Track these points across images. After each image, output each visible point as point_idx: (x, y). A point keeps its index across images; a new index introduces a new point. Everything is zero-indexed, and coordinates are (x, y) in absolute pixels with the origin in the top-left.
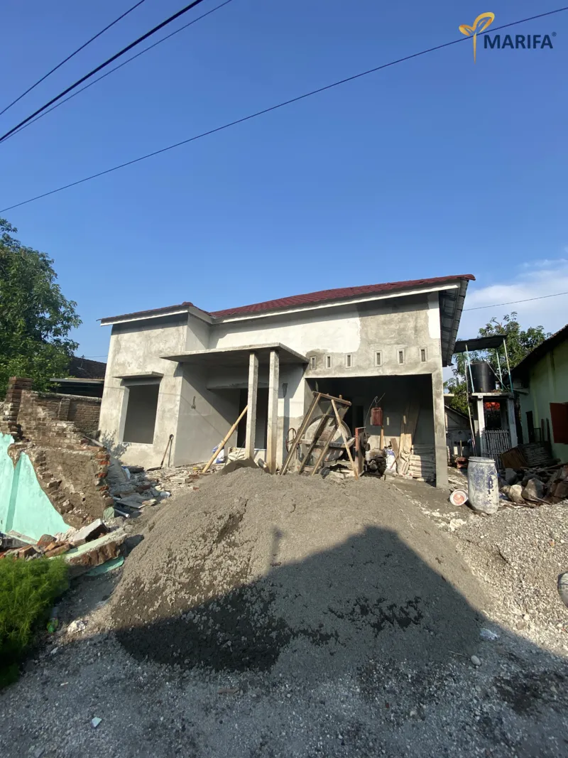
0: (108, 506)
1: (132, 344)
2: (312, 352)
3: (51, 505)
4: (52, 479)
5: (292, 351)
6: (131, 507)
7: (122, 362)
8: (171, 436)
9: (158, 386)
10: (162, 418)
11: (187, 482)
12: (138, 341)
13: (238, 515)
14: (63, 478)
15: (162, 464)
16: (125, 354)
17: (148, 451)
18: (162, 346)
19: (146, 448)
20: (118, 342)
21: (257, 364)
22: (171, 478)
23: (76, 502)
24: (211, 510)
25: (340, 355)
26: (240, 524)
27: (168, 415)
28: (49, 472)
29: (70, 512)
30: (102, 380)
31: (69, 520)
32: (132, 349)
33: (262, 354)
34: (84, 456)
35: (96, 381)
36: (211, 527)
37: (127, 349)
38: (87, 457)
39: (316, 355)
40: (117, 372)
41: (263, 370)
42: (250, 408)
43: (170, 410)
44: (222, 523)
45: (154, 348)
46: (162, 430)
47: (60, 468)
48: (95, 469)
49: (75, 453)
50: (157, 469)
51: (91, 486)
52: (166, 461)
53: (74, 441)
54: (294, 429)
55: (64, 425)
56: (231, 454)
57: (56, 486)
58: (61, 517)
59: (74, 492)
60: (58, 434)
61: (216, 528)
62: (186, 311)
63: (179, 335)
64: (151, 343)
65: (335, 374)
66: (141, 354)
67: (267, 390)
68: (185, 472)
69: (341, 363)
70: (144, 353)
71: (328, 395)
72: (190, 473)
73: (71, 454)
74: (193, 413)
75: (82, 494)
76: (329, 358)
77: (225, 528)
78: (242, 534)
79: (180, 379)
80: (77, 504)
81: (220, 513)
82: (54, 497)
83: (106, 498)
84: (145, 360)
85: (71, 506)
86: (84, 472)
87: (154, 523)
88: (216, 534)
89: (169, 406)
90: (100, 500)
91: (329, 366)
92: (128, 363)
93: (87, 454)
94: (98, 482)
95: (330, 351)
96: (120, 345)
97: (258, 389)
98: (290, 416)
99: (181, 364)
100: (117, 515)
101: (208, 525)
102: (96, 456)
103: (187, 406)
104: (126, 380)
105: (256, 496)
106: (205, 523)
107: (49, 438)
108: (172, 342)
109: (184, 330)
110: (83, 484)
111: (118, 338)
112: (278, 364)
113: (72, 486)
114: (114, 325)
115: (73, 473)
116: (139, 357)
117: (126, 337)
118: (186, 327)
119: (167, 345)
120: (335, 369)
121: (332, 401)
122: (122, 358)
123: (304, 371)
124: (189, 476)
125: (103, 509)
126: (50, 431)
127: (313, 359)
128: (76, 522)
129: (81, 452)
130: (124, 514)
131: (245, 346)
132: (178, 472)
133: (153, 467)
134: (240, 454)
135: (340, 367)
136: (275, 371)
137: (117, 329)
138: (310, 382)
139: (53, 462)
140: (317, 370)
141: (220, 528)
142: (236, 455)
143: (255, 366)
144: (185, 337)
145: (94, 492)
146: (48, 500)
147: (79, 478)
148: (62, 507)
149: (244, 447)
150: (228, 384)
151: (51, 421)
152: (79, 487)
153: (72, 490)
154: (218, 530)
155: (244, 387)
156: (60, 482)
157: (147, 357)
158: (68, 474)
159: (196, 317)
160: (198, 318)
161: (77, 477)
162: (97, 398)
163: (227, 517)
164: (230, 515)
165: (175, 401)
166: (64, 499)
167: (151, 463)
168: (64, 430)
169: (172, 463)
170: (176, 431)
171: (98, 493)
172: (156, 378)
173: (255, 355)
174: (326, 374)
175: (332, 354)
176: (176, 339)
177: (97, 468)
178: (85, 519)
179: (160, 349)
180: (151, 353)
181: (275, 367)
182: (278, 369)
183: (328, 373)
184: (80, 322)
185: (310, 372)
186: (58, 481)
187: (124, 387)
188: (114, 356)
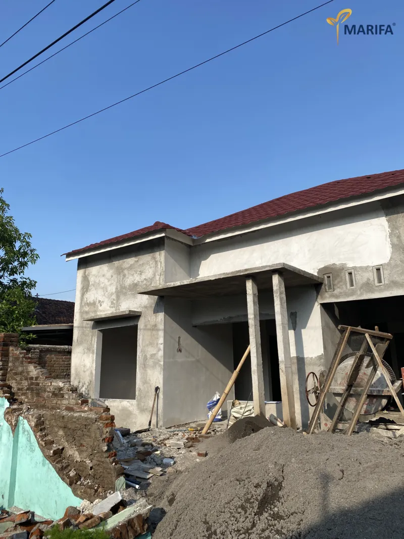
0: (118, 476)
1: (102, 279)
2: (326, 268)
3: (57, 475)
4: (54, 445)
5: (300, 270)
6: (137, 477)
7: (92, 302)
8: (157, 389)
9: (135, 328)
10: (145, 366)
11: (186, 446)
12: (109, 274)
13: (276, 484)
14: (66, 444)
15: (150, 425)
16: (94, 292)
17: (131, 409)
18: (137, 278)
19: (128, 404)
20: (85, 278)
21: (256, 292)
22: (166, 442)
23: (83, 471)
24: (244, 477)
25: (365, 269)
26: (281, 493)
27: (151, 362)
28: (49, 438)
29: (79, 483)
30: (70, 324)
31: (79, 492)
32: (102, 285)
33: (262, 278)
34: (87, 419)
35: (63, 326)
36: (249, 496)
37: (97, 285)
38: (91, 419)
39: (331, 273)
40: (87, 313)
41: (265, 297)
42: (253, 349)
43: (153, 356)
44: (260, 492)
45: (129, 281)
46: (145, 382)
47: (61, 433)
48: (102, 433)
49: (76, 415)
50: (145, 431)
51: (98, 452)
52: (154, 422)
53: (73, 402)
54: (314, 373)
55: (61, 384)
56: (235, 409)
57: (59, 453)
58: (69, 490)
59: (79, 460)
60: (54, 395)
61: (254, 497)
62: (163, 235)
63: (156, 262)
64: (124, 276)
65: (361, 294)
66: (114, 290)
67: (273, 322)
68: (180, 434)
69: (369, 279)
70: (117, 288)
71: (359, 328)
72: (186, 437)
73: (72, 417)
74: (180, 358)
75: (88, 462)
76: (350, 274)
77: (264, 498)
78: (286, 505)
79: (161, 316)
80: (84, 474)
81: (256, 481)
82: (59, 466)
83: (116, 466)
84: (118, 297)
85: (78, 477)
86: (90, 436)
87: (173, 494)
88: (256, 504)
89: (151, 351)
90: (110, 469)
91: (352, 285)
92: (100, 301)
93: (90, 416)
94: (106, 448)
95: (350, 265)
96: (89, 282)
97: (261, 322)
98: (305, 356)
99: (161, 298)
100: (128, 486)
101: (245, 495)
102: (101, 418)
103: (173, 349)
104: (99, 322)
105: (293, 460)
106: (242, 492)
107: (44, 400)
108: (148, 273)
109: (161, 256)
110: (90, 450)
111: (85, 273)
112: (283, 289)
113: (77, 453)
114: (79, 259)
115: (77, 438)
116: (112, 294)
117: (94, 271)
118: (163, 253)
119: (143, 277)
120: (361, 288)
121: (367, 335)
122: (91, 296)
123: (318, 293)
124: (187, 439)
125: (114, 478)
126: (45, 391)
127: (329, 277)
128: (87, 494)
129: (83, 415)
130: (134, 485)
131: (239, 271)
132: (172, 434)
133: (140, 429)
134: (247, 409)
135: (368, 286)
136: (281, 299)
137: (84, 263)
138: (327, 308)
139: (52, 427)
140: (336, 292)
141: (259, 498)
142: (242, 411)
143: (254, 295)
144: (163, 265)
145: (103, 460)
146: (53, 469)
147: (84, 443)
148: (69, 477)
149: (251, 399)
150: (218, 317)
151: (45, 380)
152: (85, 454)
153: (77, 457)
154: (257, 500)
155: (243, 320)
156: (63, 449)
157: (121, 292)
158: (71, 439)
159: (173, 239)
160: (176, 240)
161: (82, 442)
162: (67, 347)
163: (264, 486)
164: (267, 483)
165: (157, 344)
166: (69, 468)
167: (135, 423)
168: (61, 389)
169: (161, 423)
170: (161, 381)
171: (107, 460)
172: (133, 317)
173: (253, 280)
174: (348, 296)
175: (355, 268)
176: (153, 269)
177: (103, 432)
178: (96, 491)
179: (136, 282)
180: (125, 288)
181: (281, 293)
182: (284, 296)
183: (353, 294)
184: (37, 256)
185: (327, 295)
186: (61, 447)
187: (96, 331)
188: (83, 295)
